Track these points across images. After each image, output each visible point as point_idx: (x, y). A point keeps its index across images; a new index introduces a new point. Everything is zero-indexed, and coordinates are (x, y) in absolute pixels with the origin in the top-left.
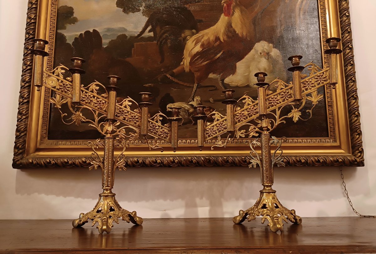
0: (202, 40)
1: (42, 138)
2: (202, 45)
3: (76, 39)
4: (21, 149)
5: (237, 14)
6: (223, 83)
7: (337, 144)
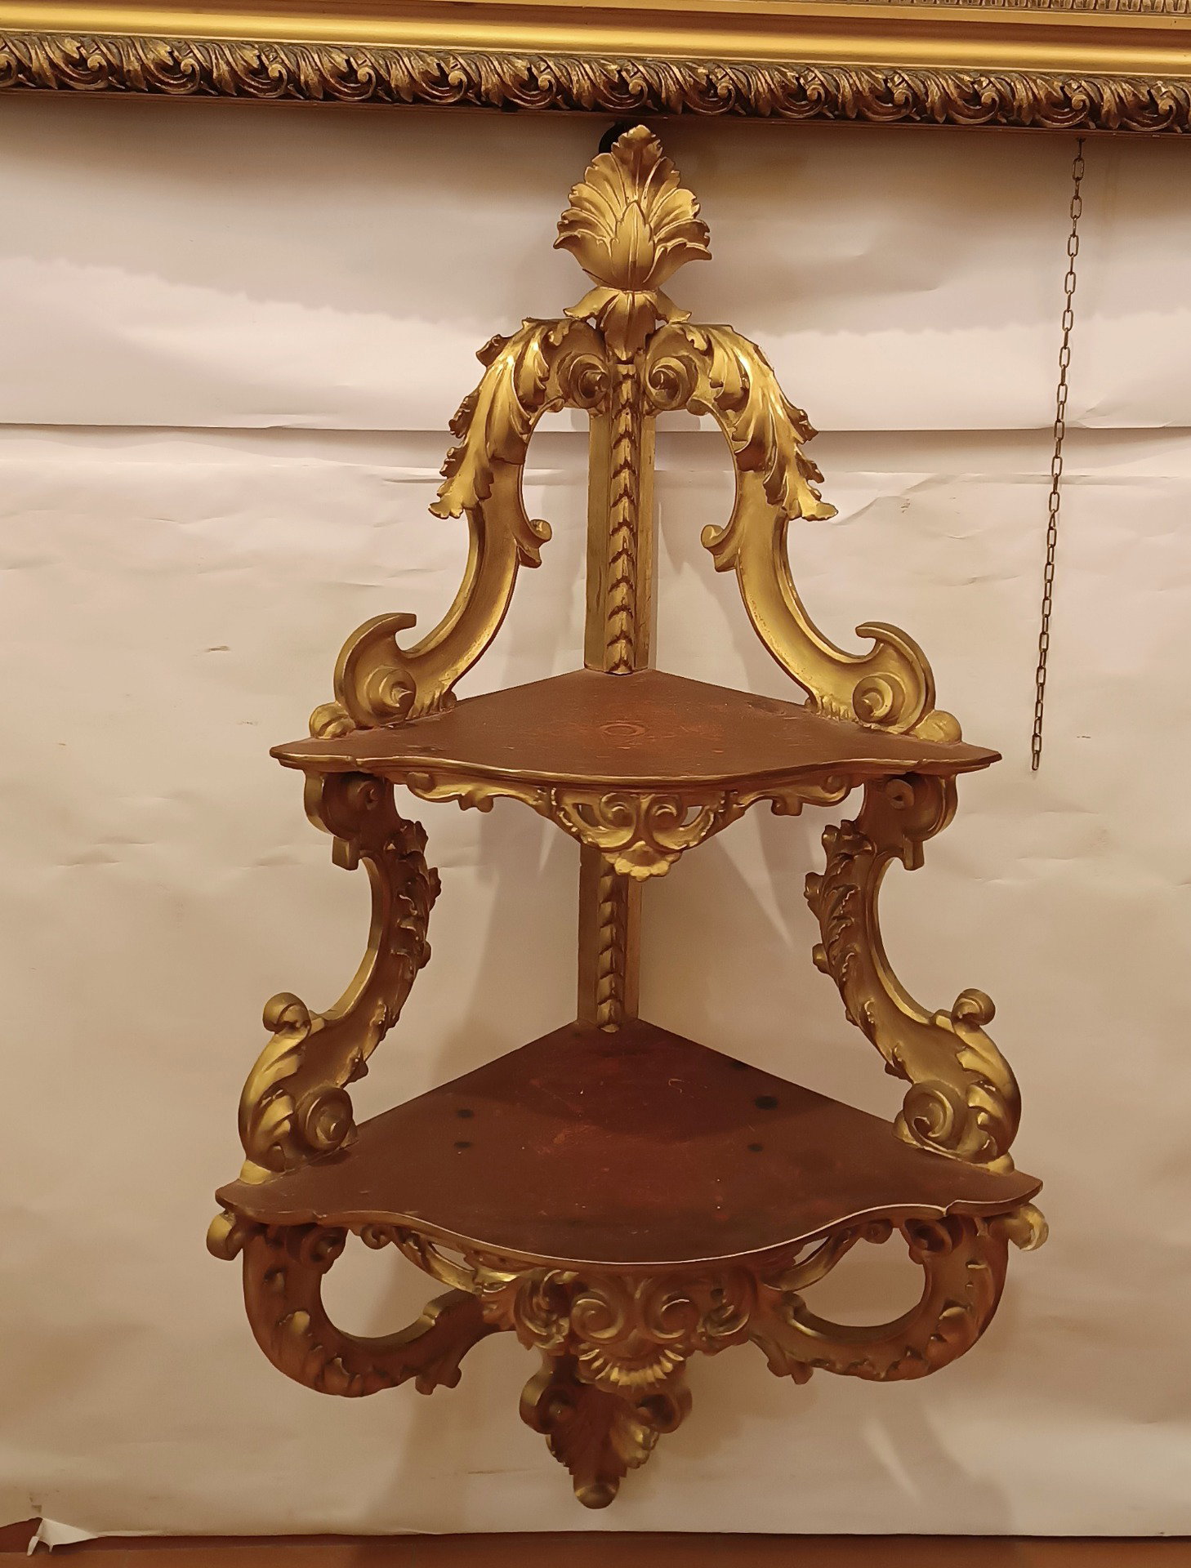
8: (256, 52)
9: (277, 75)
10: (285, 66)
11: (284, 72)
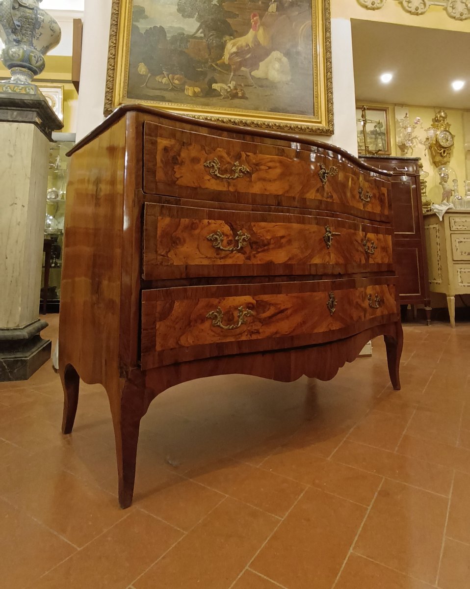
0: (237, 44)
1: (123, 96)
2: (238, 48)
3: (147, 30)
4: (110, 101)
5: (261, 31)
6: (250, 75)
7: (319, 120)
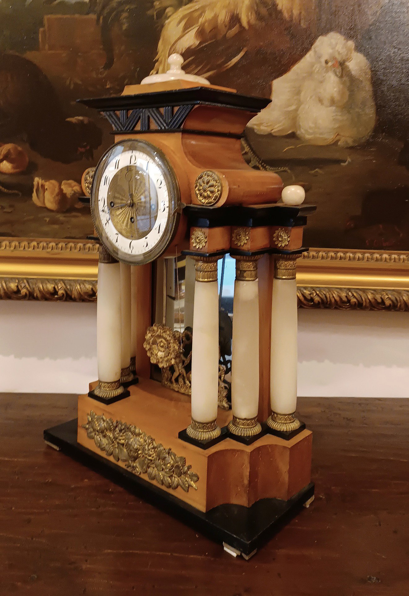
8: (16, 284)
9: (24, 294)
10: (28, 290)
11: (28, 293)
